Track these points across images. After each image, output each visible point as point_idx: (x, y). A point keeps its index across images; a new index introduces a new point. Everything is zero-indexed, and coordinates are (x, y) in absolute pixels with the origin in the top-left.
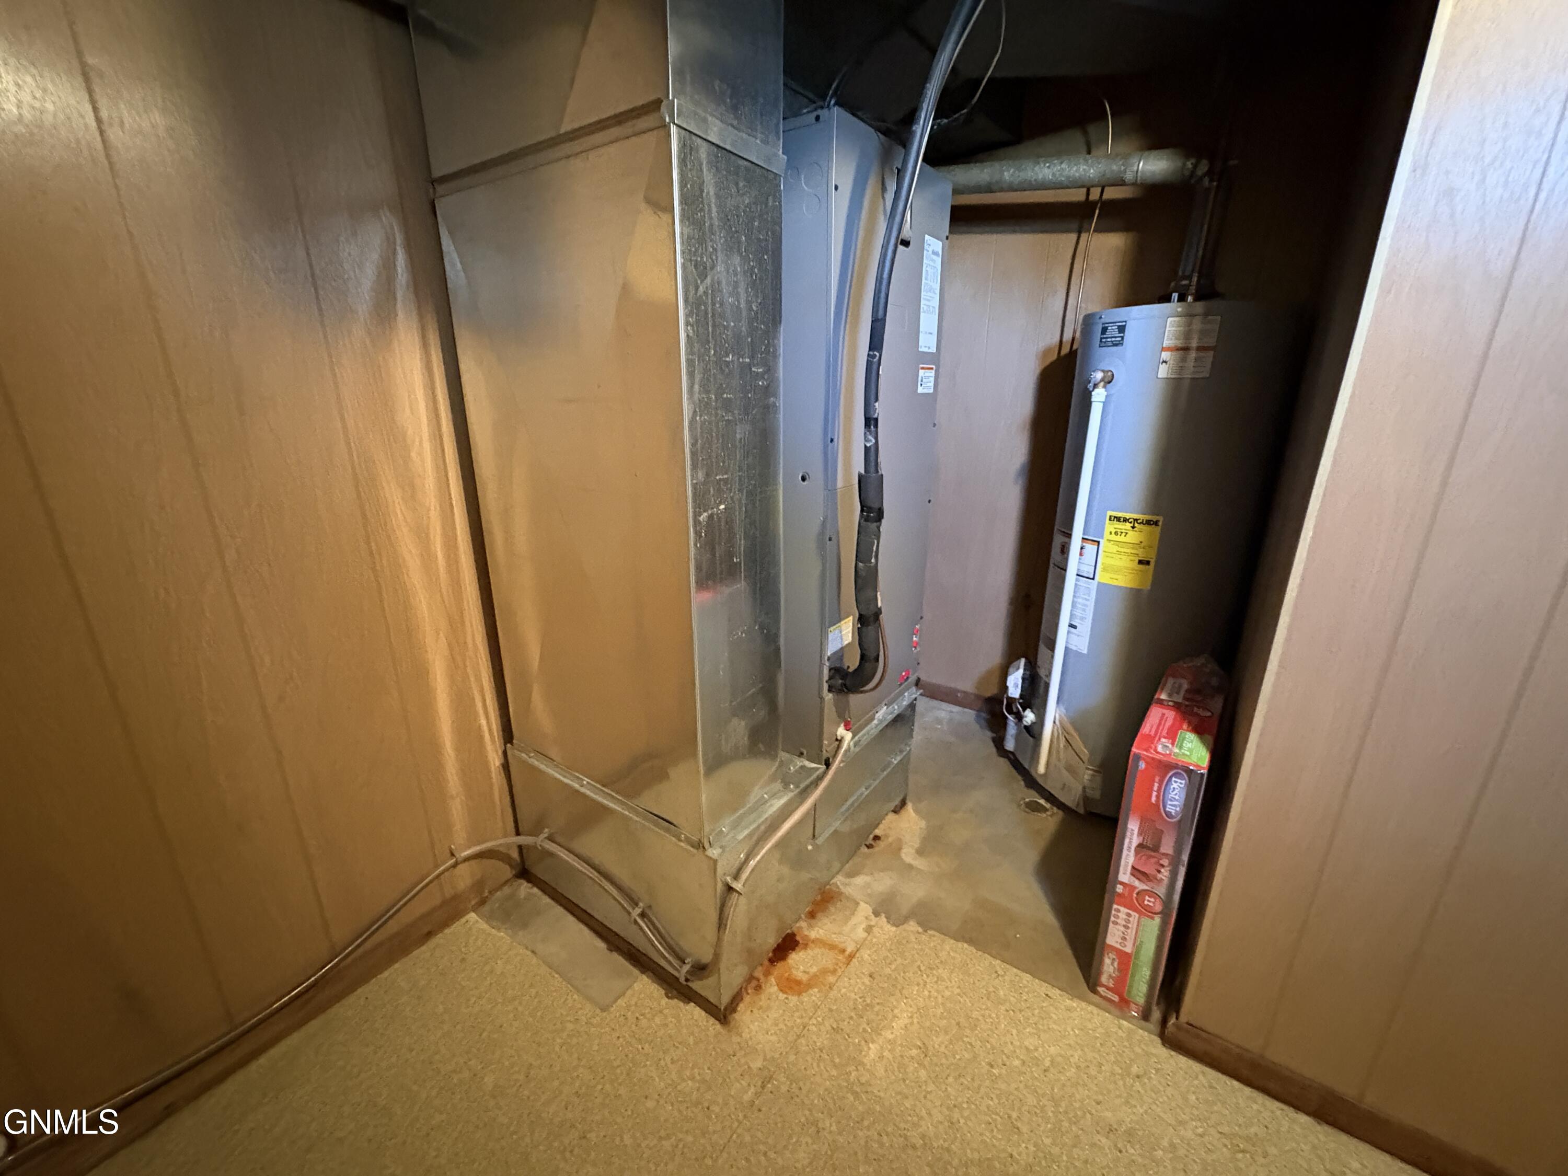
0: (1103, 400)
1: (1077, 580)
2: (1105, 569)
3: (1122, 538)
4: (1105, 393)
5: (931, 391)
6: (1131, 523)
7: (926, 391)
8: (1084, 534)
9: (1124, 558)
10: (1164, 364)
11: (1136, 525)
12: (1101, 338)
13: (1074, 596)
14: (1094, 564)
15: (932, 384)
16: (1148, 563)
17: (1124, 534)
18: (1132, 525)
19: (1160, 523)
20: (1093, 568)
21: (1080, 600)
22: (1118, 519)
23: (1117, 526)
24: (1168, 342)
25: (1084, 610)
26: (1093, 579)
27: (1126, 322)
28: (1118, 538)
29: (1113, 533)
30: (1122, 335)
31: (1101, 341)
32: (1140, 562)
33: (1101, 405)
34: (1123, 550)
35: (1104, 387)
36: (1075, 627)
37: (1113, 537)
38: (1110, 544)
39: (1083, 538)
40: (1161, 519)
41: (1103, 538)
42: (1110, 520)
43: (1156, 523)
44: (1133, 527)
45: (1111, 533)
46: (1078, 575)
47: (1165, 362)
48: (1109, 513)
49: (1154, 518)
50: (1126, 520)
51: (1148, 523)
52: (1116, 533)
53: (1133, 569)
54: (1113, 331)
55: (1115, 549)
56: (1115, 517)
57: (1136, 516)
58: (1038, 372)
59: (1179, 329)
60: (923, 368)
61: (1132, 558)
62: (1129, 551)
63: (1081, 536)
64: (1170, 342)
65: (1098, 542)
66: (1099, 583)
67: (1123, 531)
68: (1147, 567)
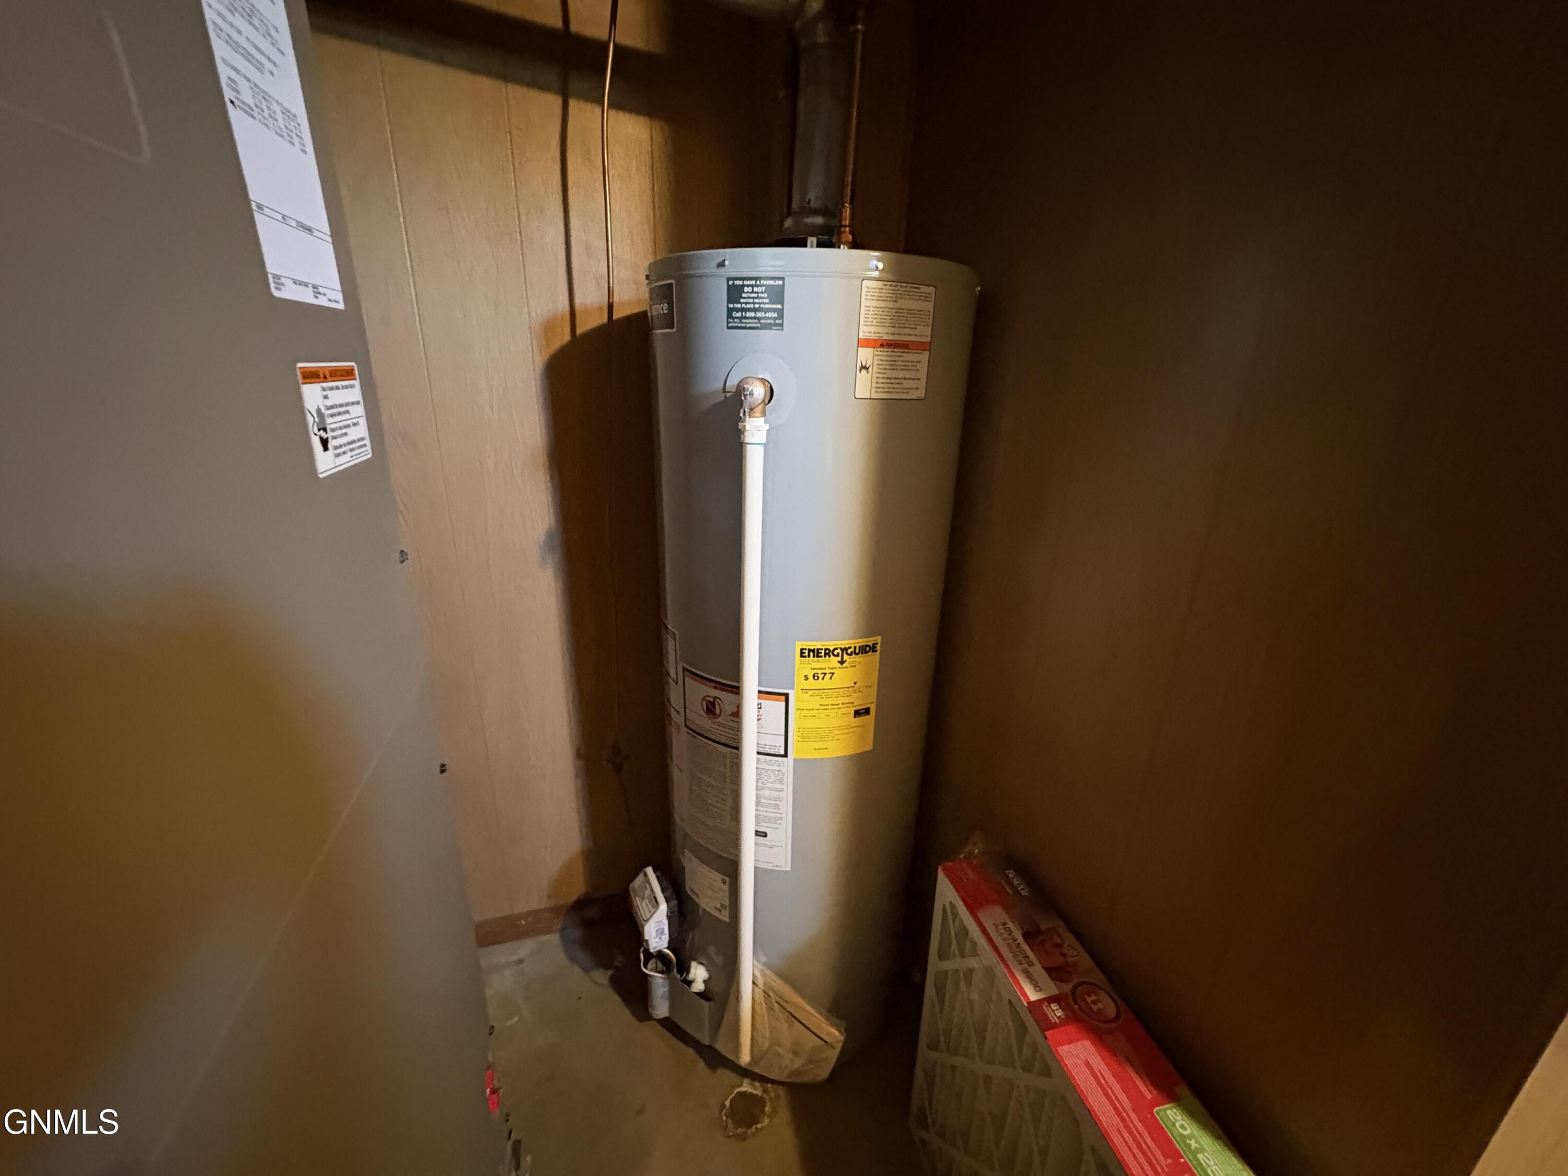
0: (764, 441)
1: (758, 761)
2: (804, 738)
3: (826, 683)
4: (767, 427)
5: (367, 453)
6: (838, 655)
7: (346, 461)
8: (759, 685)
9: (833, 713)
10: (864, 371)
11: (846, 657)
12: (730, 311)
13: (757, 789)
14: (783, 733)
15: (361, 431)
16: (867, 711)
17: (828, 676)
18: (839, 659)
19: (878, 647)
20: (783, 738)
21: (766, 793)
22: (816, 653)
23: (815, 665)
24: (868, 329)
25: (777, 806)
26: (786, 755)
27: (783, 279)
28: (819, 684)
29: (811, 677)
30: (779, 306)
31: (729, 316)
32: (857, 713)
33: (762, 448)
34: (830, 701)
35: (764, 414)
36: (765, 835)
37: (812, 684)
38: (806, 696)
39: (760, 692)
40: (878, 639)
41: (793, 688)
42: (802, 656)
43: (873, 648)
44: (842, 662)
45: (806, 678)
46: (758, 753)
47: (864, 367)
48: (799, 646)
49: (869, 641)
50: (828, 653)
51: (864, 650)
52: (815, 677)
53: (849, 727)
54: (752, 296)
55: (815, 702)
56: (810, 650)
57: (844, 644)
58: (540, 362)
59: (882, 304)
60: (311, 376)
61: (843, 711)
62: (839, 701)
63: (756, 689)
64: (872, 329)
65: (786, 696)
66: (796, 761)
67: (827, 671)
68: (867, 717)
